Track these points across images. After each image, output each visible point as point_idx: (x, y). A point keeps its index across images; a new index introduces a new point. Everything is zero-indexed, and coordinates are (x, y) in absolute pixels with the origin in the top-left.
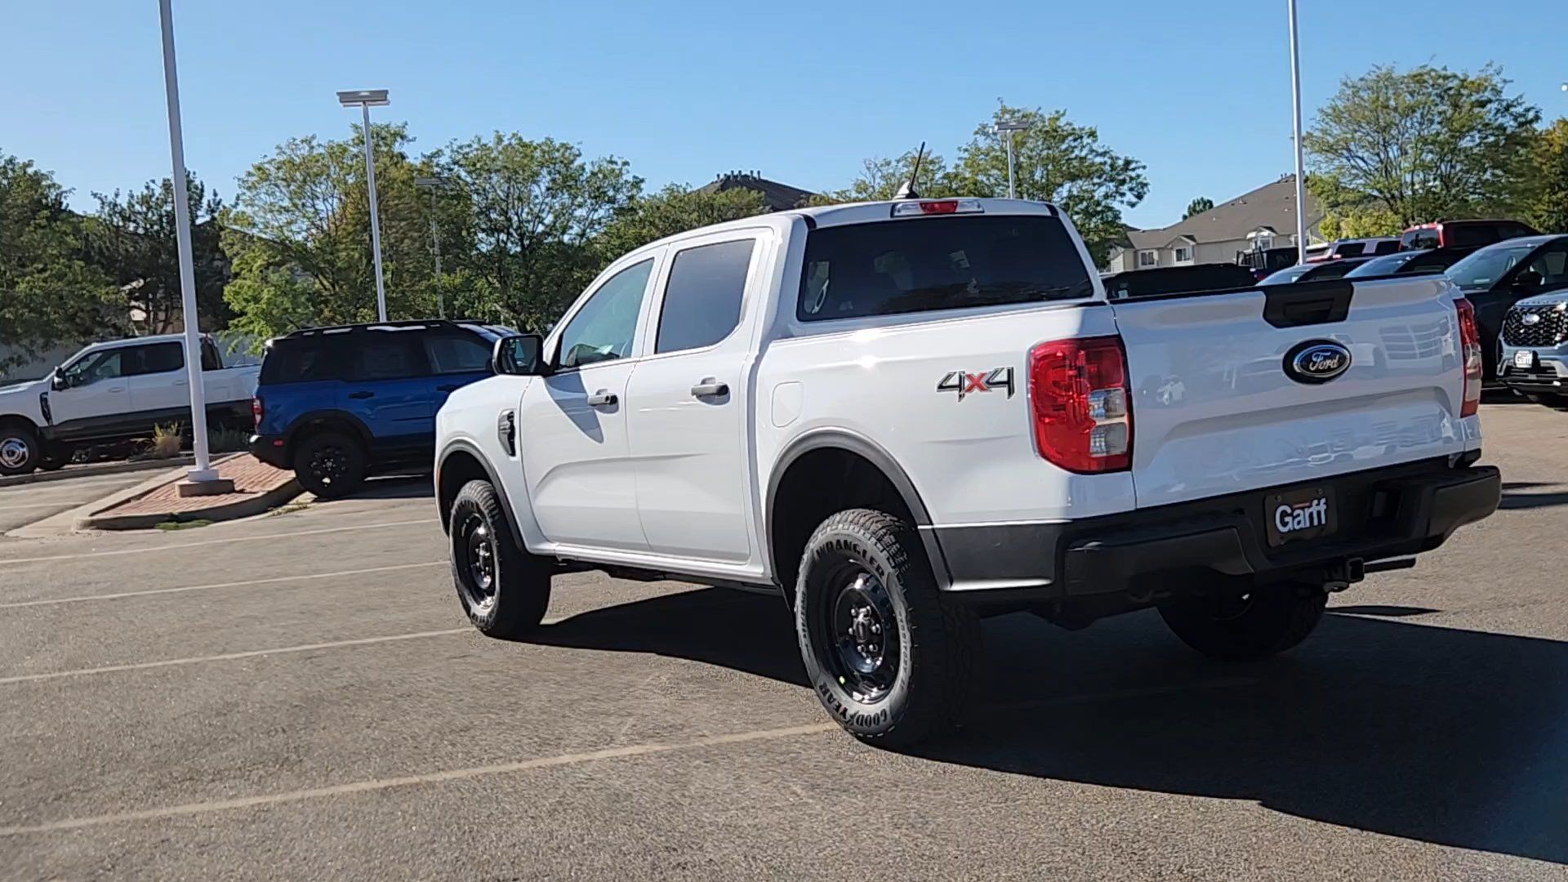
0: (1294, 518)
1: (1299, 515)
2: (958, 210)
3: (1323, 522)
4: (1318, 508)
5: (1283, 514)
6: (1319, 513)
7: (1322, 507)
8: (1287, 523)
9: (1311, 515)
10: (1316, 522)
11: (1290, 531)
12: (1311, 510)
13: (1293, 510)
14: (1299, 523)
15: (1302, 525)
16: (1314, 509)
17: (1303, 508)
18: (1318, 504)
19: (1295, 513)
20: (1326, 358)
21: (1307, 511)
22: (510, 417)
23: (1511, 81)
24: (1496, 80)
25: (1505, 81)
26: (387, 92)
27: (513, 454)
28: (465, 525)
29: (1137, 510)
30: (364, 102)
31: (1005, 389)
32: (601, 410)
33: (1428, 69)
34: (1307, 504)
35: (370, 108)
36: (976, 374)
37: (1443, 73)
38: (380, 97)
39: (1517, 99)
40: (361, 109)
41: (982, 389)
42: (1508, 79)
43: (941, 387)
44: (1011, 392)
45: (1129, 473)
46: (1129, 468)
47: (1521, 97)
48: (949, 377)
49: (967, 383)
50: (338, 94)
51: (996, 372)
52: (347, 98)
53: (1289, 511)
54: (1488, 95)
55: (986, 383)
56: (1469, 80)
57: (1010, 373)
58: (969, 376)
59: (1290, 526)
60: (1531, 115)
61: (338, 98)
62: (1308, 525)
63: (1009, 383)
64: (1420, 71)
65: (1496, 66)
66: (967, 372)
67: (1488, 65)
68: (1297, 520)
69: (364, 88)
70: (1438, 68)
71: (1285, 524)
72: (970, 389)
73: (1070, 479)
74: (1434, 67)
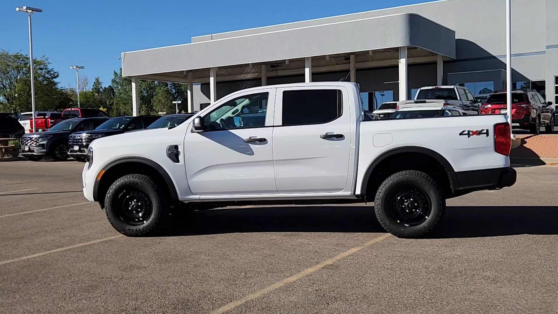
22: (176, 147)
23: (51, 63)
24: (46, 62)
25: (49, 63)
27: (178, 161)
28: (122, 193)
31: (486, 135)
32: (251, 144)
33: (19, 54)
36: (474, 131)
37: (27, 57)
39: (51, 70)
41: (477, 135)
42: (50, 62)
43: (461, 134)
44: (487, 136)
47: (53, 69)
48: (464, 131)
49: (471, 133)
51: (483, 130)
54: (42, 66)
55: (479, 133)
56: (37, 60)
57: (487, 130)
58: (472, 132)
60: (56, 74)
63: (487, 133)
64: (16, 55)
65: (46, 57)
66: (471, 130)
67: (43, 57)
70: (25, 55)
72: (472, 135)
73: (506, 157)
74: (22, 54)
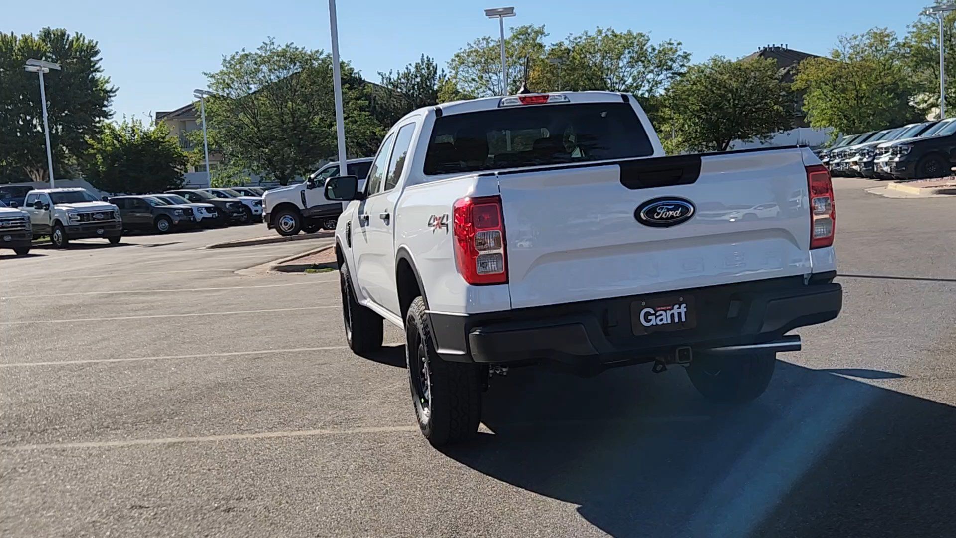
0: (657, 317)
1: (661, 315)
2: (549, 101)
3: (683, 319)
4: (679, 311)
5: (647, 314)
6: (679, 314)
7: (683, 310)
8: (651, 320)
9: (672, 315)
10: (676, 320)
11: (652, 325)
12: (672, 312)
13: (656, 312)
14: (661, 320)
15: (664, 322)
16: (675, 311)
17: (665, 311)
18: (679, 308)
19: (658, 314)
20: (668, 210)
21: (669, 313)
22: (350, 224)
26: (513, 9)
27: (350, 246)
29: (512, 310)
30: (500, 16)
31: (446, 228)
34: (669, 308)
35: (504, 18)
38: (509, 11)
40: (499, 19)
41: (439, 227)
43: (428, 224)
45: (507, 285)
46: (507, 282)
48: (431, 218)
49: (435, 223)
50: (486, 11)
51: (444, 217)
52: (490, 13)
53: (653, 312)
55: (441, 223)
57: (447, 218)
58: (436, 218)
59: (653, 322)
61: (485, 13)
62: (669, 321)
63: (447, 225)
66: (436, 216)
68: (659, 318)
69: (500, 7)
71: (648, 321)
72: (436, 227)
73: (468, 288)
